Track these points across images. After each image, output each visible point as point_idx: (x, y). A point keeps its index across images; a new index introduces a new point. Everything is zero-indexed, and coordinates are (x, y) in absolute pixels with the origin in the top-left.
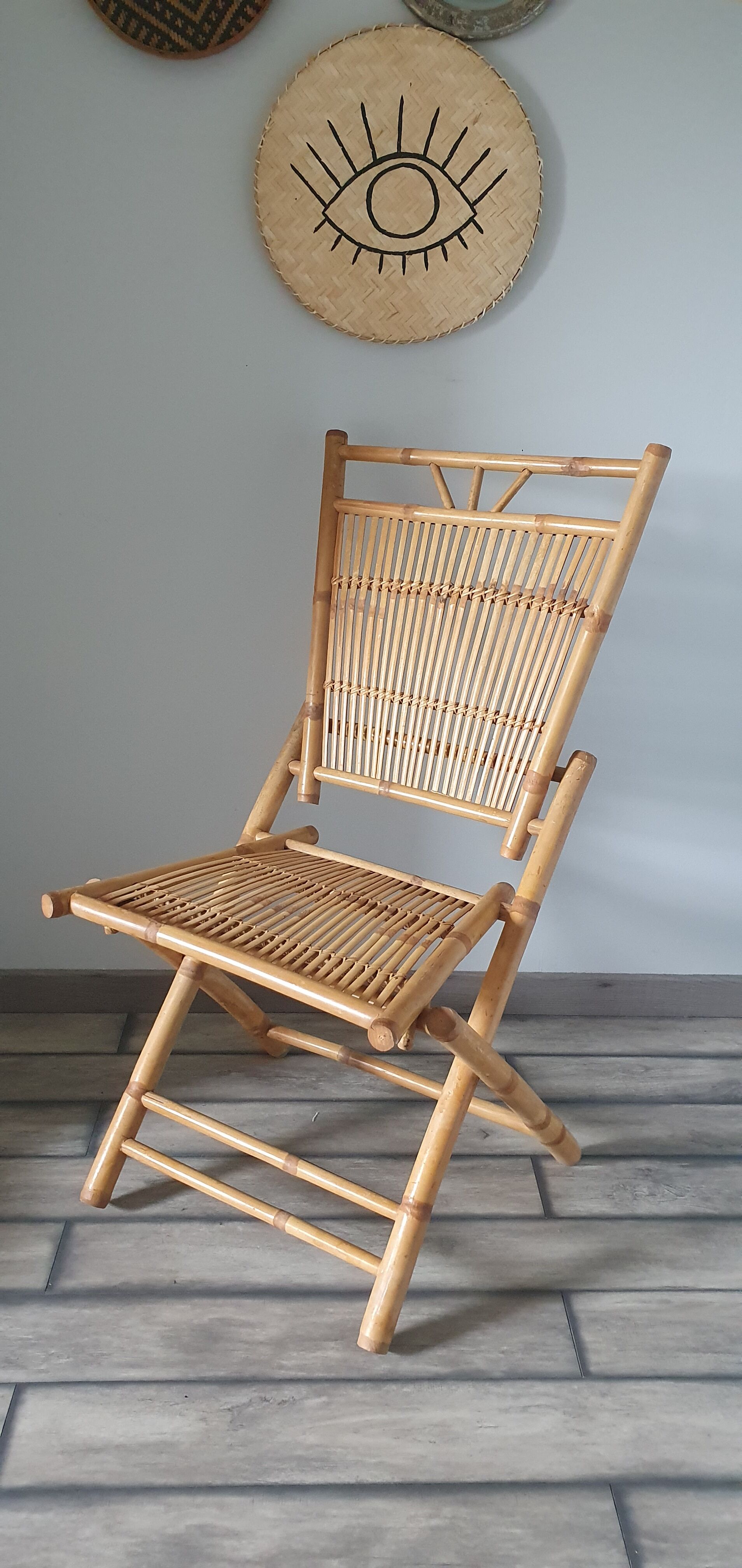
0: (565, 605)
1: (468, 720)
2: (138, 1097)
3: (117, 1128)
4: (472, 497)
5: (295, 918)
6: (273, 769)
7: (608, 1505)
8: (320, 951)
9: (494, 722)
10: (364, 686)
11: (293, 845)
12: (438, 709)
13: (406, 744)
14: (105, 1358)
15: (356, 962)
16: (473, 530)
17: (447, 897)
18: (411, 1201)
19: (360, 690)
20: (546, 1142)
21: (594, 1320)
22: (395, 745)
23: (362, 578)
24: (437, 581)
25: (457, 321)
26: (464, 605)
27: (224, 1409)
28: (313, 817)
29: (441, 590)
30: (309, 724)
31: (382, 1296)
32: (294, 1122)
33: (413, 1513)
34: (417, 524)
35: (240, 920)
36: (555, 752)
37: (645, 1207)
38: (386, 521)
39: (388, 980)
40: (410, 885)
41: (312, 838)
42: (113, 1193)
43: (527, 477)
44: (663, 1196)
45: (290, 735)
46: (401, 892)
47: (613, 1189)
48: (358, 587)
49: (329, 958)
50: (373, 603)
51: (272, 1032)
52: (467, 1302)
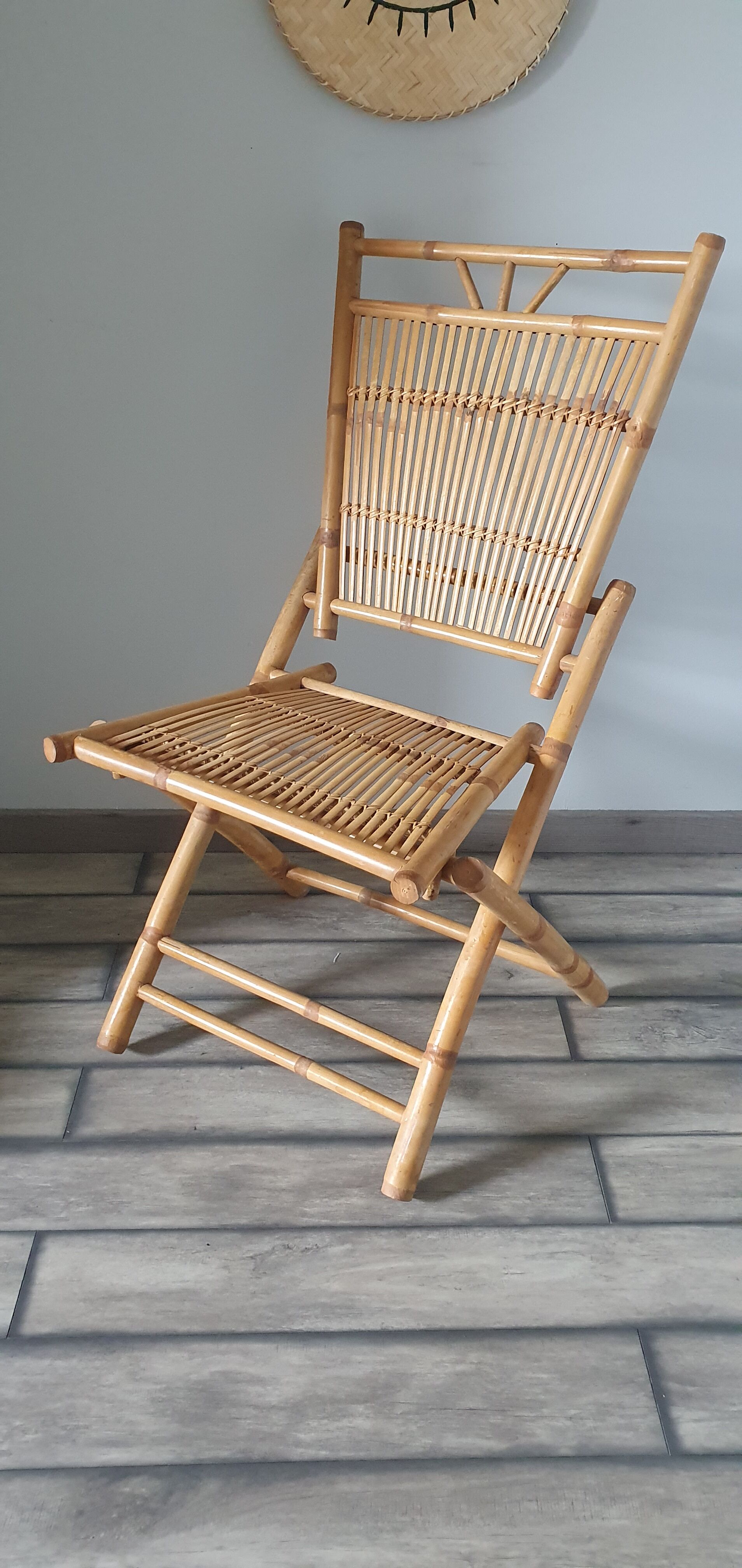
0: (604, 417)
1: (497, 547)
2: (154, 942)
3: (133, 973)
4: (502, 296)
5: (313, 763)
6: (287, 601)
7: (635, 1350)
8: (339, 799)
9: (525, 549)
10: (384, 509)
11: (309, 684)
12: (464, 534)
13: (429, 574)
14: (125, 1206)
15: (377, 810)
16: (503, 333)
17: (473, 739)
18: (435, 1049)
19: (379, 514)
20: (573, 985)
21: (623, 1165)
22: (417, 575)
23: (380, 388)
24: (464, 392)
25: (486, 92)
26: (493, 418)
27: (247, 1257)
28: (330, 653)
29: (468, 400)
30: (324, 552)
31: (406, 1145)
32: (315, 963)
33: (438, 1359)
34: (441, 327)
35: (255, 766)
36: (591, 582)
37: (673, 1050)
38: (407, 322)
39: (411, 829)
40: (433, 727)
41: (328, 676)
42: (131, 1038)
43: (563, 273)
44: (692, 1038)
45: (305, 565)
46: (425, 734)
47: (640, 1031)
48: (377, 399)
49: (349, 805)
50: (393, 416)
51: (292, 873)
52: (491, 1147)
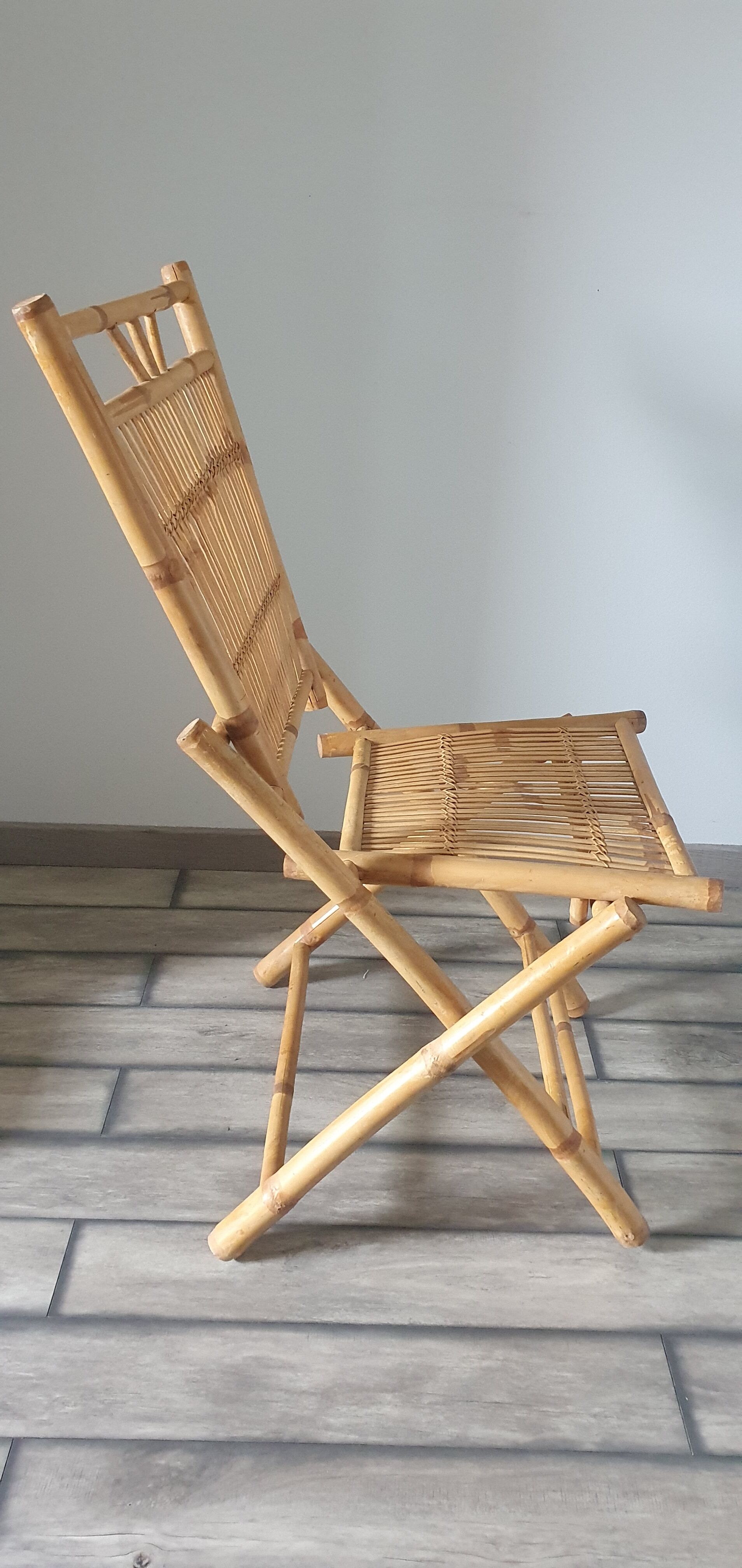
7: (659, 1354)
14: (161, 1199)
21: (647, 1179)
33: (465, 1354)
37: (697, 1072)
44: (717, 1062)
47: (666, 1054)
